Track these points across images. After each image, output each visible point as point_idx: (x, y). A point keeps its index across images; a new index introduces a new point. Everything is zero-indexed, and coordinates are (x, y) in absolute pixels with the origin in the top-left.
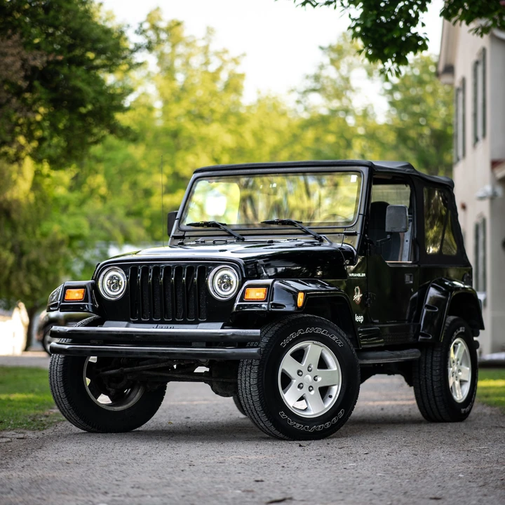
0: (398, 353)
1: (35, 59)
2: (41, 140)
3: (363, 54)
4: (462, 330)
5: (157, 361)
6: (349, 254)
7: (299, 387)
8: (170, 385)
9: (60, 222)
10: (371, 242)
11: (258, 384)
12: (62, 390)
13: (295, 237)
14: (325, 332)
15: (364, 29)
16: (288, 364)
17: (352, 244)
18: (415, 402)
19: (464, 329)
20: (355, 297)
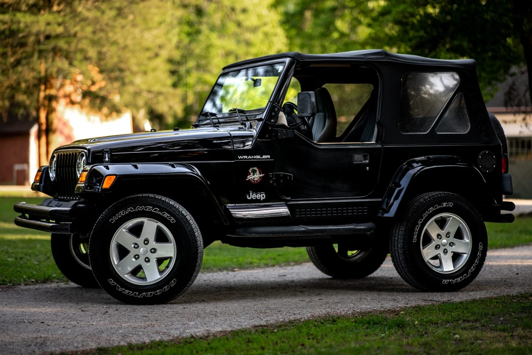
4: (446, 205)
14: (156, 210)
19: (451, 205)
20: (250, 177)
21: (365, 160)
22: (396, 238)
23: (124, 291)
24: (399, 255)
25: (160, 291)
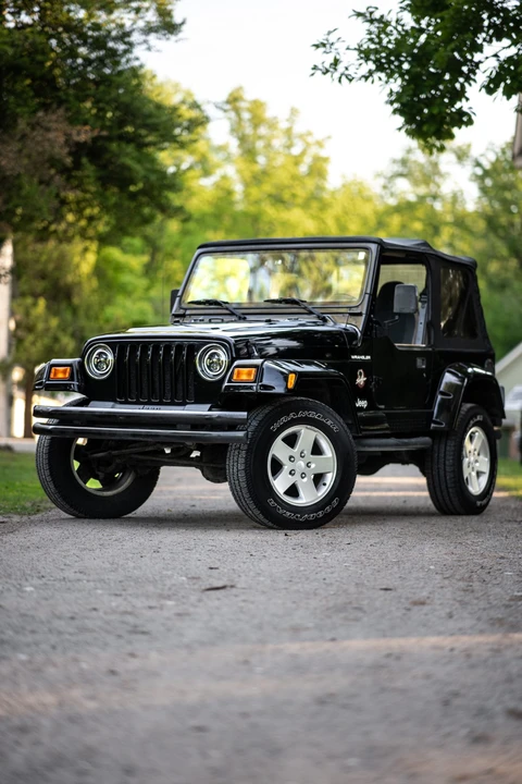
0: (406, 440)
1: (79, 134)
2: (91, 219)
3: (403, 131)
4: (479, 418)
5: (147, 444)
6: (353, 336)
7: (290, 473)
8: (164, 470)
9: (124, 307)
10: (377, 323)
11: (245, 470)
12: (47, 473)
13: (296, 317)
14: (319, 416)
15: (402, 104)
16: (279, 449)
17: (357, 326)
18: (426, 494)
21: (423, 364)
23: (286, 513)
25: (322, 513)
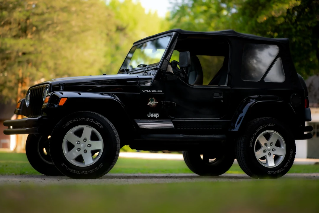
4: (270, 125)
7: (78, 150)
14: (91, 120)
19: (273, 125)
20: (149, 104)
21: (221, 96)
22: (239, 145)
23: (71, 170)
24: (241, 155)
25: (93, 170)
